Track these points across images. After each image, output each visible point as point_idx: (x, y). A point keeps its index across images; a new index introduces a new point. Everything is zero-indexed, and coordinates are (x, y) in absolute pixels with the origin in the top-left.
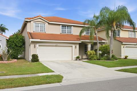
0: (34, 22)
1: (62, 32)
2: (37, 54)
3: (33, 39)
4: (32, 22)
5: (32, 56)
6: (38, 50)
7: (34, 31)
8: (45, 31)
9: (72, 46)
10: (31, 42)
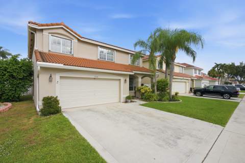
0: (49, 33)
1: (100, 58)
2: (55, 97)
3: (47, 62)
4: (45, 33)
5: (43, 100)
6: (58, 86)
7: (50, 49)
8: (72, 53)
9: (120, 80)
10: (39, 67)
